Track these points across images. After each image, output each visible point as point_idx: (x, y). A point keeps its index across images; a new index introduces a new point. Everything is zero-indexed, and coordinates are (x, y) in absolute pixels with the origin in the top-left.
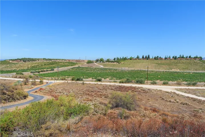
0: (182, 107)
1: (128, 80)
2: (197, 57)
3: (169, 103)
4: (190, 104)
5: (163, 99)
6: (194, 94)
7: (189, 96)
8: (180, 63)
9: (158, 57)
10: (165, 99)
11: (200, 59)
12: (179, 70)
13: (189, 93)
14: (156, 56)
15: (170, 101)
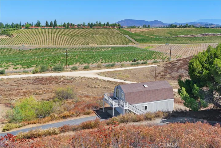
0: (105, 90)
1: (43, 68)
2: (115, 24)
3: (94, 89)
4: (110, 87)
5: (89, 86)
6: (113, 77)
7: (109, 80)
8: (97, 34)
9: (68, 23)
10: (91, 86)
11: (118, 27)
12: (96, 46)
13: (109, 76)
14: (66, 23)
15: (95, 88)
